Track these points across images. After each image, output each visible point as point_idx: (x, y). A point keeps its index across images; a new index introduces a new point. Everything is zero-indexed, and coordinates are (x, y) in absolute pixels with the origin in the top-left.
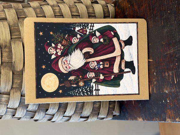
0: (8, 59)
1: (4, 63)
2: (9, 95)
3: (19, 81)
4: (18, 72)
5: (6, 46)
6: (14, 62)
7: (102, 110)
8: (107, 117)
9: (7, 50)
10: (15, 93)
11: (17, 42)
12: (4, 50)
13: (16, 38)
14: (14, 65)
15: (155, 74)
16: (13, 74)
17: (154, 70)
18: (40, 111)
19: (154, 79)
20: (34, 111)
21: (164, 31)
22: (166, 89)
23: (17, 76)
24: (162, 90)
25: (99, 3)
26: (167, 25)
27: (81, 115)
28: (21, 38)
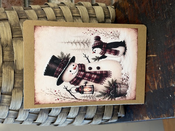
0: (9, 57)
1: (5, 62)
2: (11, 95)
3: (21, 81)
4: (20, 71)
5: (7, 45)
6: (16, 61)
7: (106, 111)
9: (8, 49)
10: (17, 93)
11: (19, 41)
12: (5, 49)
13: (17, 37)
14: (15, 63)
15: (160, 68)
16: (14, 73)
17: (159, 65)
18: (43, 113)
19: (159, 74)
20: (37, 113)
21: (167, 24)
22: (172, 83)
23: (18, 75)
24: (169, 84)
25: (99, 5)
26: (170, 17)
27: (85, 117)
28: (22, 37)
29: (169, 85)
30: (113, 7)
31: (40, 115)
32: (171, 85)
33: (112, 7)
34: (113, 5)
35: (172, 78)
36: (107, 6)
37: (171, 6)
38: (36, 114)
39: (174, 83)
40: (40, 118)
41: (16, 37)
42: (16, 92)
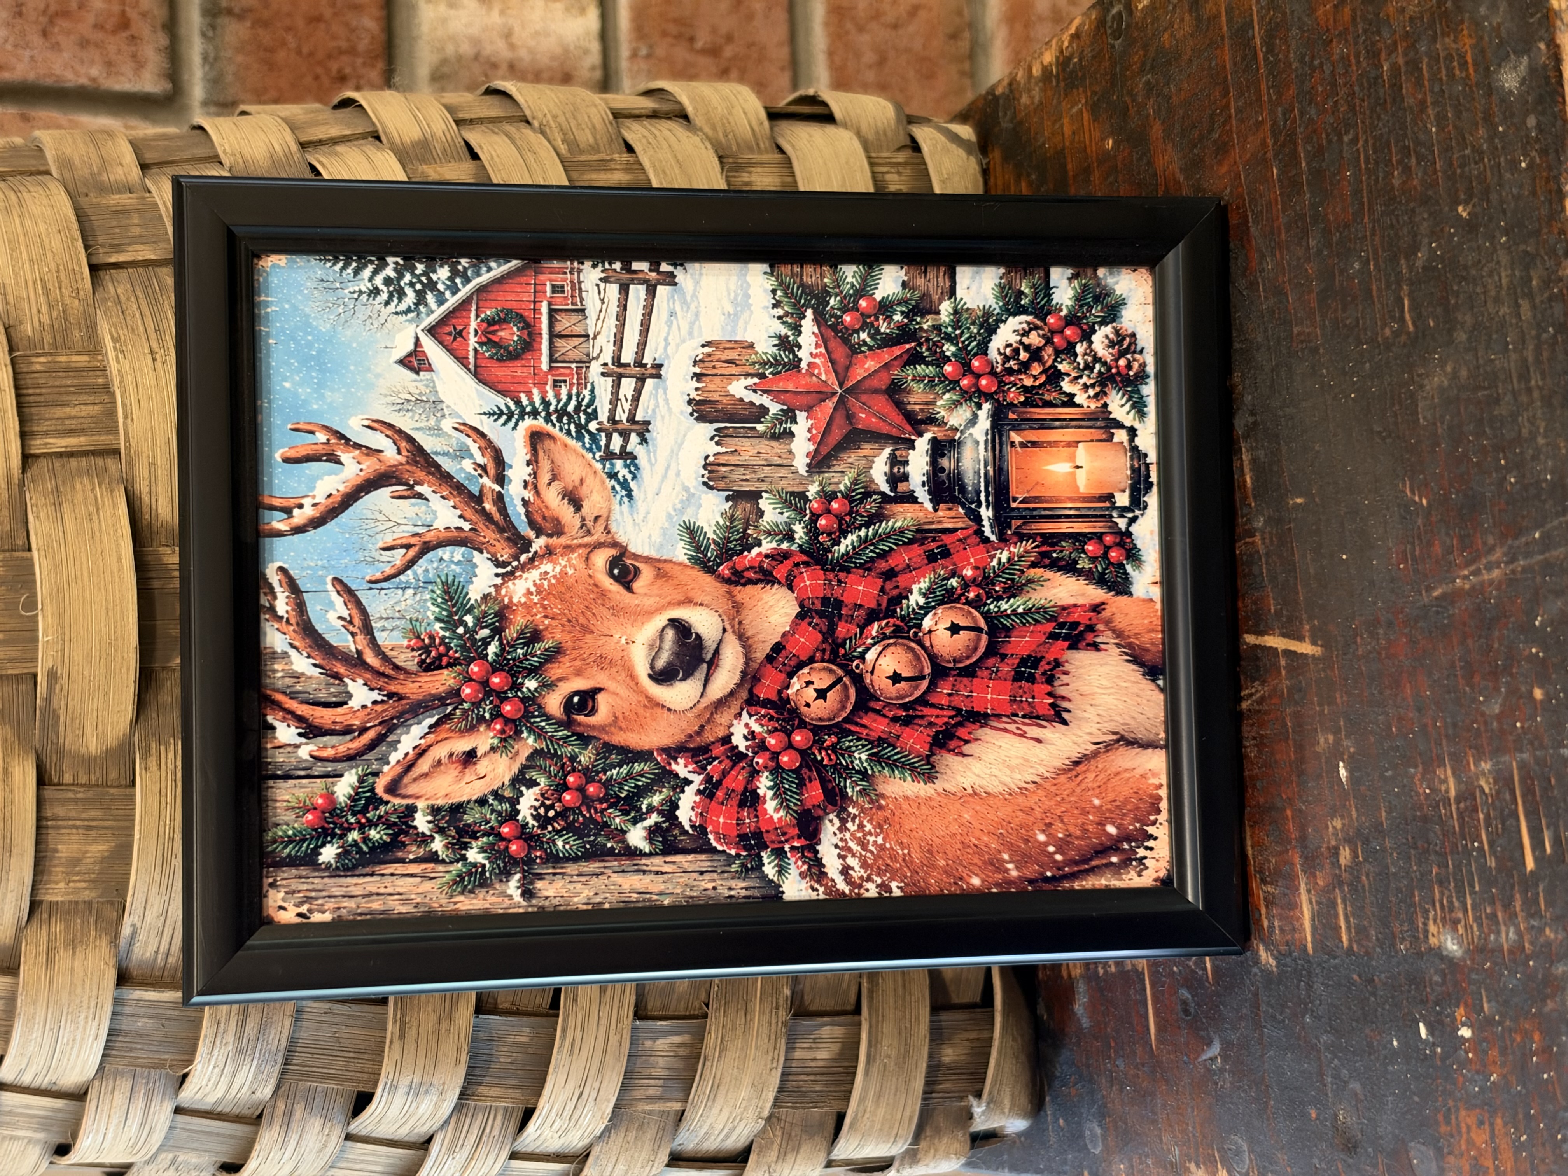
2: (12, 970)
3: (98, 849)
4: (88, 762)
6: (53, 676)
7: (865, 1089)
8: (912, 1156)
10: (63, 960)
11: (82, 488)
13: (71, 454)
14: (48, 699)
15: (1343, 773)
16: (42, 781)
17: (1338, 742)
18: (297, 1115)
19: (1338, 823)
20: (246, 1112)
21: (1422, 386)
22: (1444, 919)
23: (76, 801)
24: (1412, 922)
25: (838, 114)
26: (1450, 331)
27: (678, 1140)
28: (117, 452)
29: (1418, 937)
30: (966, 131)
31: (268, 1137)
32: (1433, 941)
33: (955, 138)
34: (963, 117)
35: (1442, 882)
36: (911, 120)
37: (1471, 227)
38: (237, 1119)
39: (1455, 922)
40: (275, 1155)
41: (60, 455)
42: (51, 951)
